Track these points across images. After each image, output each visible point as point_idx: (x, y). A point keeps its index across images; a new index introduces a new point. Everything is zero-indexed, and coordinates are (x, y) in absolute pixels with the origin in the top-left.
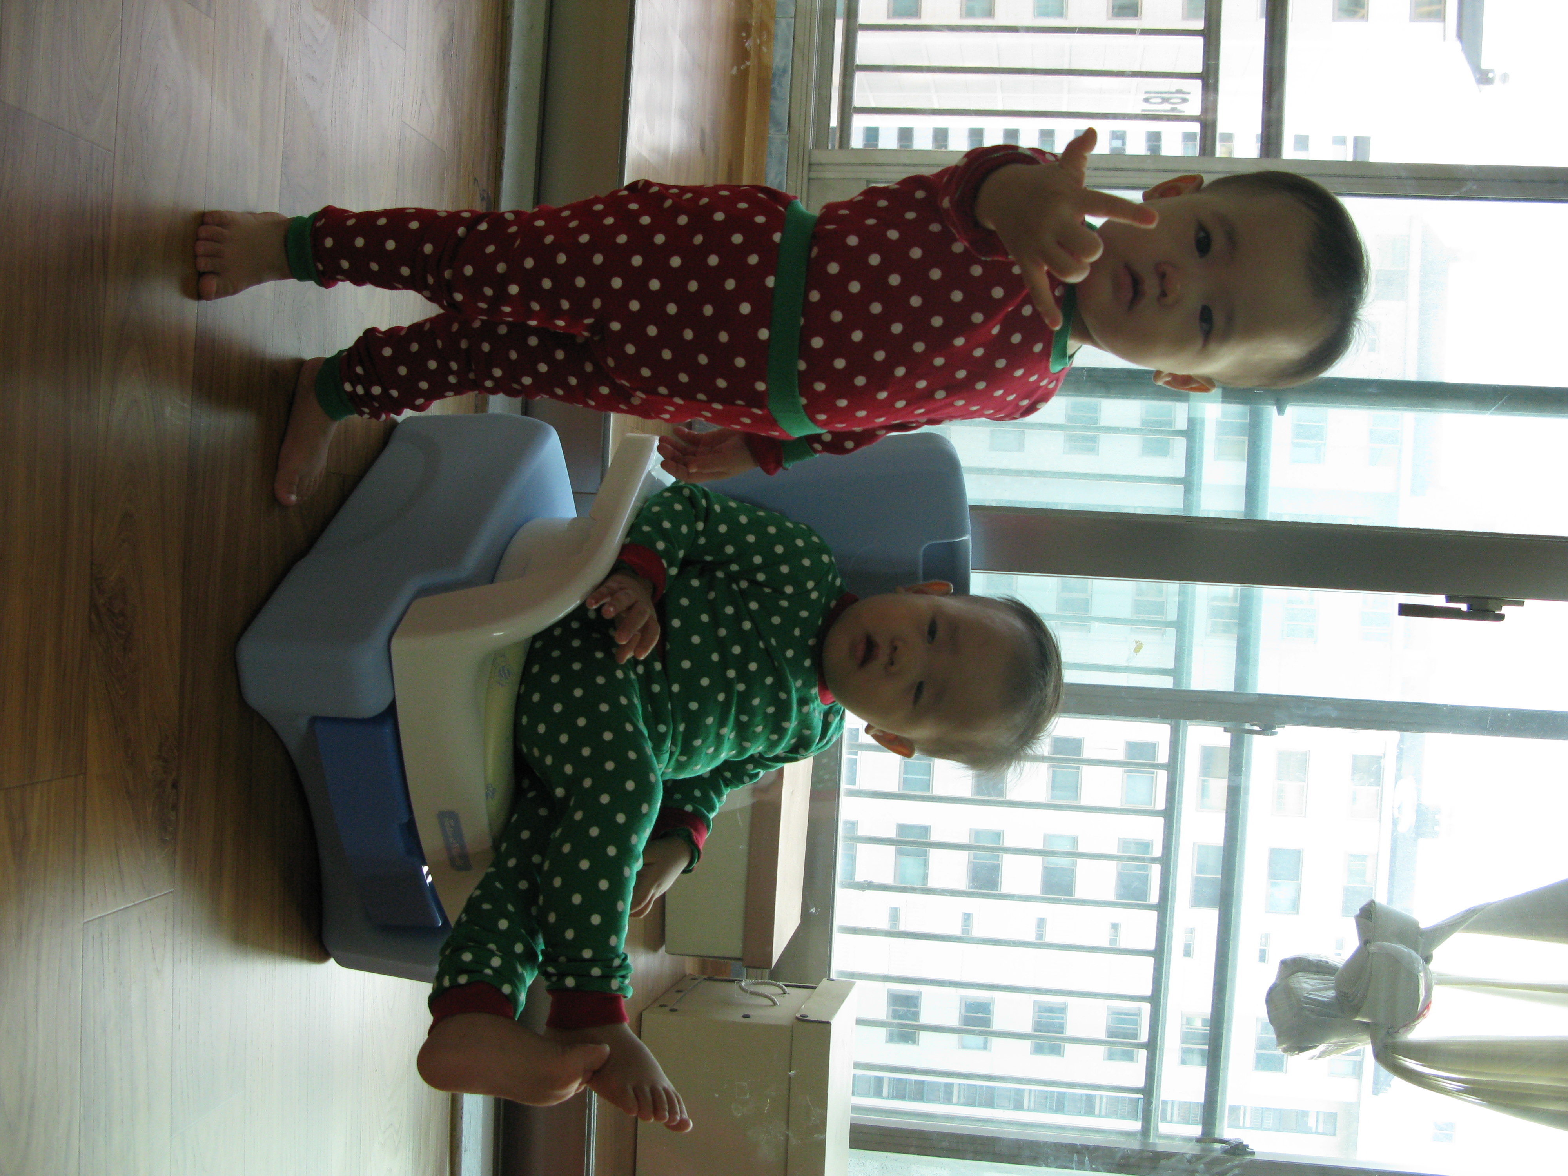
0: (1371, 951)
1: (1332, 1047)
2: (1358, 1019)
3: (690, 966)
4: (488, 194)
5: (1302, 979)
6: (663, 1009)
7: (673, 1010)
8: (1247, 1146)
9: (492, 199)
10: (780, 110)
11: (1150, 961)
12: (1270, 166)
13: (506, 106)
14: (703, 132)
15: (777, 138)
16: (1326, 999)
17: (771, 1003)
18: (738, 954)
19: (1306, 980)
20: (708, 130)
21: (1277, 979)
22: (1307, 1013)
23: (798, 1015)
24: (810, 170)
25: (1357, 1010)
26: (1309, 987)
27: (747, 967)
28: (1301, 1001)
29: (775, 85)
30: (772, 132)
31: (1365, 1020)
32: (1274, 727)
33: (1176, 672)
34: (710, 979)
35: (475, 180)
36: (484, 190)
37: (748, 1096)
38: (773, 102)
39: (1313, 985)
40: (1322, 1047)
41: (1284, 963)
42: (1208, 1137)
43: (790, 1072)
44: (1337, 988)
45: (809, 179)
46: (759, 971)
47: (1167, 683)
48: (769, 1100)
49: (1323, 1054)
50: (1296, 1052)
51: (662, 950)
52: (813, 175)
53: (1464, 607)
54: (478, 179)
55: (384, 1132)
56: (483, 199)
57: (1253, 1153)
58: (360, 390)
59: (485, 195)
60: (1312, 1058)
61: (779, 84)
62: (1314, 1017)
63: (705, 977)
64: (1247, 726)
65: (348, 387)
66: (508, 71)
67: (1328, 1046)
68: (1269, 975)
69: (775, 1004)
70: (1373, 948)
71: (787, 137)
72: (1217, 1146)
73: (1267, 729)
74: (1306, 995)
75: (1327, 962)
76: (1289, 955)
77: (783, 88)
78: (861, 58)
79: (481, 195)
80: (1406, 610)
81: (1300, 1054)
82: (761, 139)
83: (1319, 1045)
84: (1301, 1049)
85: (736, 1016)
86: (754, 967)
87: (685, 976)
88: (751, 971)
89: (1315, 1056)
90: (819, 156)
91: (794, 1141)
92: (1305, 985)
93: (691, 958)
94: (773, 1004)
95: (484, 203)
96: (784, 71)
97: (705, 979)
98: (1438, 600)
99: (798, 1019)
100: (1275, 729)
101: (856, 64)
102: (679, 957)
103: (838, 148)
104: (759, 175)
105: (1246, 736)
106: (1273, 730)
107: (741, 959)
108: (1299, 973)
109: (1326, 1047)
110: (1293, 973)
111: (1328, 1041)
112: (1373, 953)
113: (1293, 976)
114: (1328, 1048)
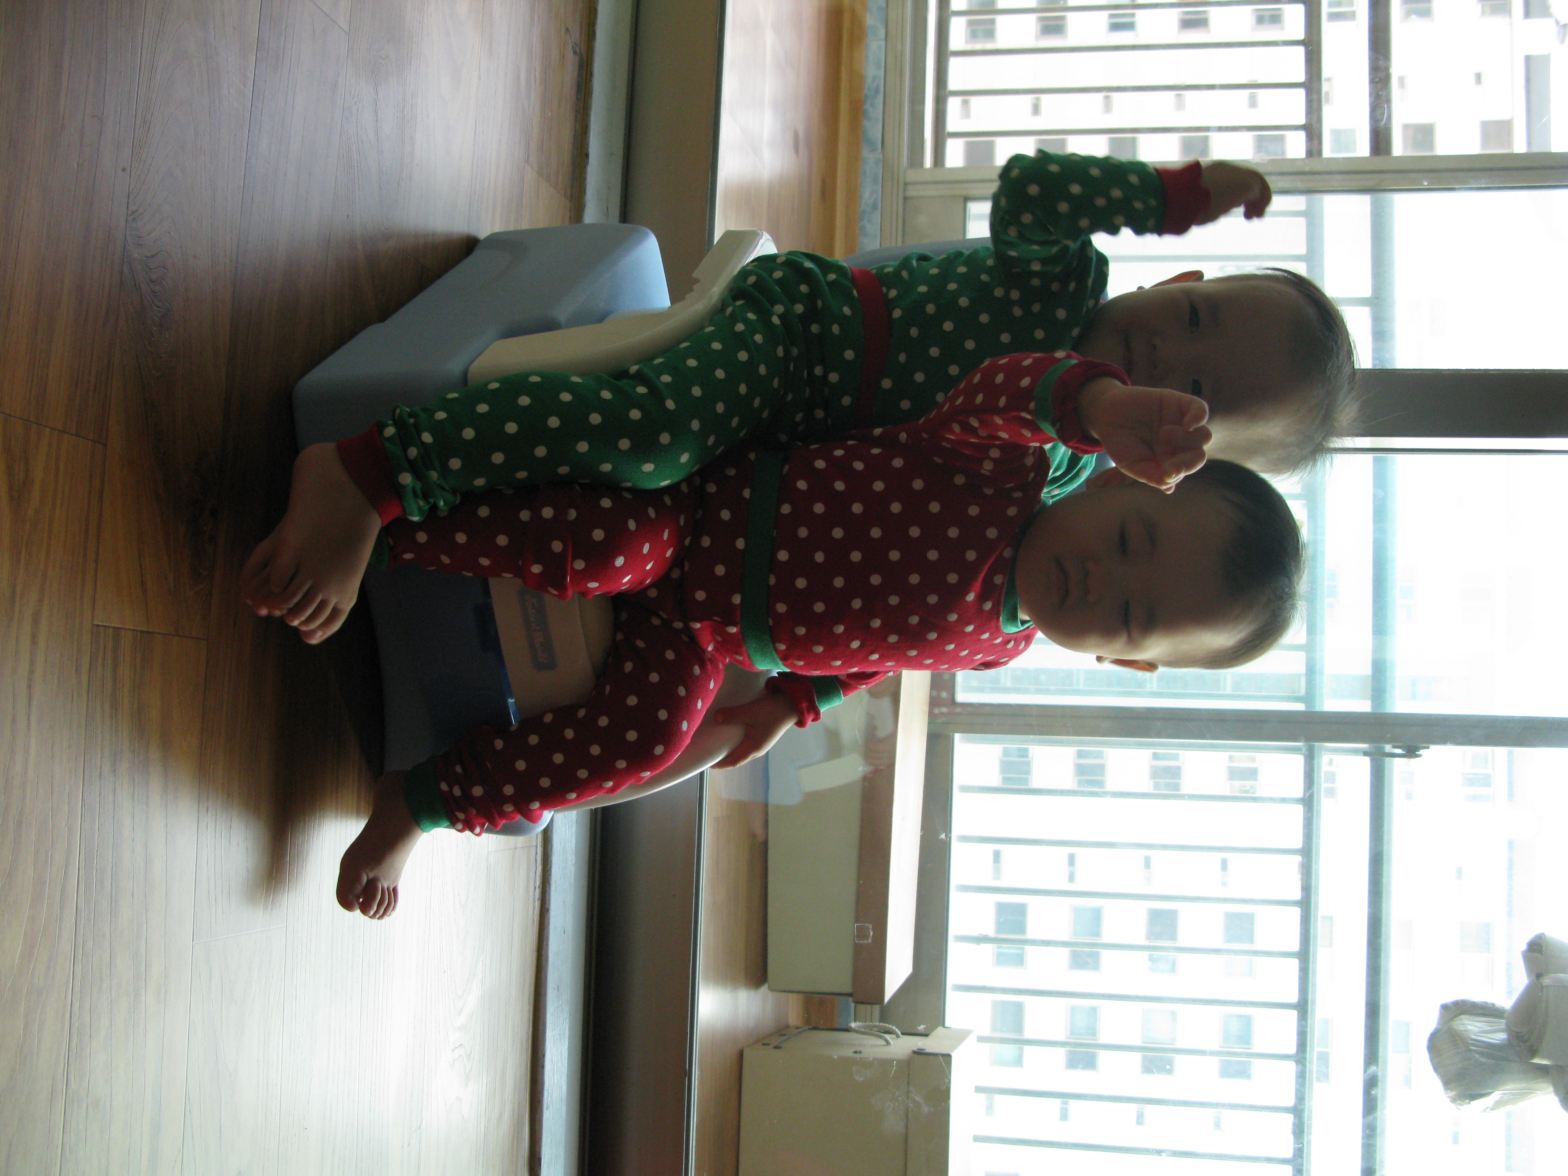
0: (1542, 986)
1: (1506, 1096)
2: (1536, 1061)
4: (580, 49)
5: (1466, 1022)
6: (765, 1046)
7: (777, 1047)
9: (585, 60)
10: (873, 129)
11: (1294, 1014)
12: (1380, 162)
14: (796, 135)
15: (870, 158)
16: (1496, 1041)
17: (884, 1043)
18: (847, 986)
19: (1472, 1022)
20: (801, 133)
21: (1438, 1024)
22: (1477, 1056)
23: (915, 1049)
24: (905, 190)
25: (1533, 1052)
26: (1477, 1030)
27: (856, 1004)
28: (1468, 1043)
29: (867, 106)
30: (865, 153)
31: (1544, 1062)
32: (1418, 749)
33: (1308, 697)
34: (815, 1027)
35: (567, 30)
36: (576, 44)
38: (867, 124)
39: (1480, 1028)
40: (1496, 1095)
41: (1445, 1008)
44: (1508, 1030)
45: (905, 198)
46: (869, 1007)
47: (1300, 707)
49: (1498, 1105)
50: (1467, 1101)
51: (764, 989)
52: (909, 194)
60: (1484, 1111)
61: (872, 105)
62: (1483, 1060)
63: (809, 1025)
64: (1388, 749)
67: (1503, 1094)
68: (1430, 1022)
69: (888, 1043)
70: (1546, 981)
71: (881, 157)
73: (1411, 752)
74: (1473, 1037)
75: (1493, 1005)
76: (1449, 999)
77: (875, 110)
78: (953, 84)
81: (1472, 1102)
82: (854, 159)
83: (1492, 1092)
84: (1473, 1097)
85: (847, 1052)
86: (862, 1003)
87: (788, 1027)
88: (862, 1008)
89: (1488, 1108)
90: (913, 174)
92: (1470, 1028)
93: (795, 995)
94: (886, 1044)
96: (877, 91)
97: (810, 1029)
99: (914, 1052)
100: (1419, 751)
101: (948, 90)
102: (783, 994)
103: (933, 166)
104: (853, 195)
105: (1387, 760)
106: (1417, 753)
107: (850, 995)
108: (1463, 1016)
109: (1501, 1096)
110: (1456, 1016)
111: (1502, 1088)
112: (1547, 987)
113: (1458, 1018)
114: (1503, 1097)
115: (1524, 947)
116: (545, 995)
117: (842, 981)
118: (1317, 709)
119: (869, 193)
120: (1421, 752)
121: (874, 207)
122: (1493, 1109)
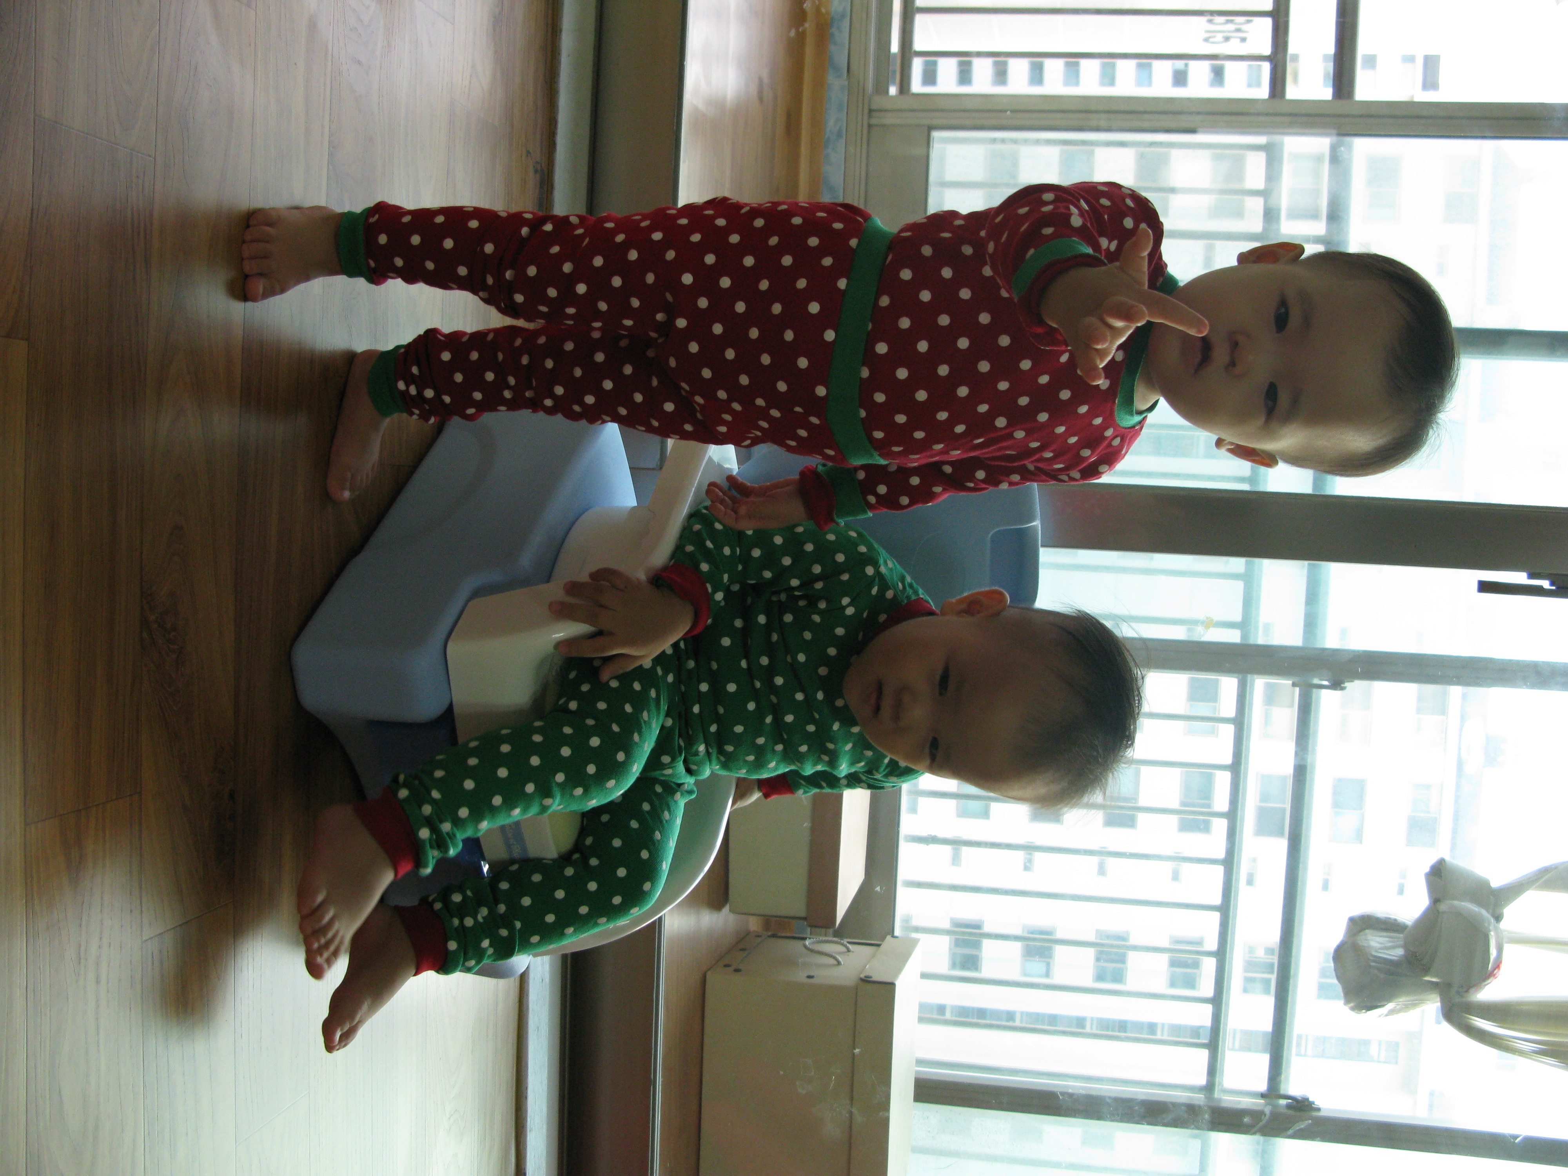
0: (1440, 910)
1: (1400, 1006)
2: (1427, 978)
3: (754, 925)
4: (541, 166)
6: (728, 969)
7: (737, 970)
8: (1313, 1103)
9: (546, 173)
10: (839, 55)
11: (1216, 916)
12: (1343, 107)
13: (559, 74)
14: (760, 79)
15: (836, 84)
17: (835, 962)
18: (802, 913)
20: (766, 80)
21: (1344, 936)
23: (862, 976)
24: (870, 117)
25: (1426, 970)
26: (1378, 946)
27: (811, 926)
28: (1369, 959)
29: (834, 30)
30: (831, 78)
31: (1434, 980)
32: (1343, 683)
33: (1244, 625)
34: (774, 936)
35: (528, 153)
36: (537, 162)
37: (813, 1073)
38: (833, 48)
39: (1381, 943)
40: (1390, 1006)
42: (1273, 1091)
43: (855, 1050)
44: (1405, 946)
45: (870, 126)
46: (823, 930)
47: (1233, 637)
48: (834, 1077)
49: (1392, 1012)
50: (1364, 1011)
51: (726, 910)
52: (874, 121)
53: (1546, 584)
54: (531, 151)
55: (449, 1118)
56: (536, 171)
57: (1319, 1109)
58: (413, 390)
59: (539, 168)
60: (1380, 1016)
61: (838, 31)
62: (1382, 976)
63: (770, 933)
64: (1316, 681)
65: (401, 385)
66: (560, 39)
67: (1397, 1005)
68: (1337, 934)
69: (839, 963)
70: (1443, 907)
71: (846, 83)
72: (1283, 1102)
73: (1337, 685)
75: (1395, 920)
77: (841, 34)
79: (534, 167)
80: (1485, 587)
81: (1368, 1012)
82: (820, 84)
85: (801, 976)
86: (816, 926)
87: (748, 933)
88: (813, 929)
89: (1382, 1014)
90: (878, 102)
91: (859, 1118)
93: (755, 917)
94: (837, 963)
95: (538, 176)
96: (843, 16)
97: (769, 936)
98: (1520, 578)
99: (862, 980)
100: (1344, 683)
101: (916, 6)
102: (743, 916)
103: (898, 94)
104: (818, 124)
105: (1314, 690)
106: (1342, 685)
107: (805, 919)
108: (1367, 931)
109: (1394, 1006)
110: (1361, 931)
111: (1396, 1000)
112: (1443, 913)
113: (1361, 934)
114: (1396, 1007)
115: (1427, 869)
116: (527, 1038)
117: (796, 905)
118: (1252, 641)
119: (833, 120)
120: (1346, 684)
121: (839, 134)
122: (1386, 1015)
